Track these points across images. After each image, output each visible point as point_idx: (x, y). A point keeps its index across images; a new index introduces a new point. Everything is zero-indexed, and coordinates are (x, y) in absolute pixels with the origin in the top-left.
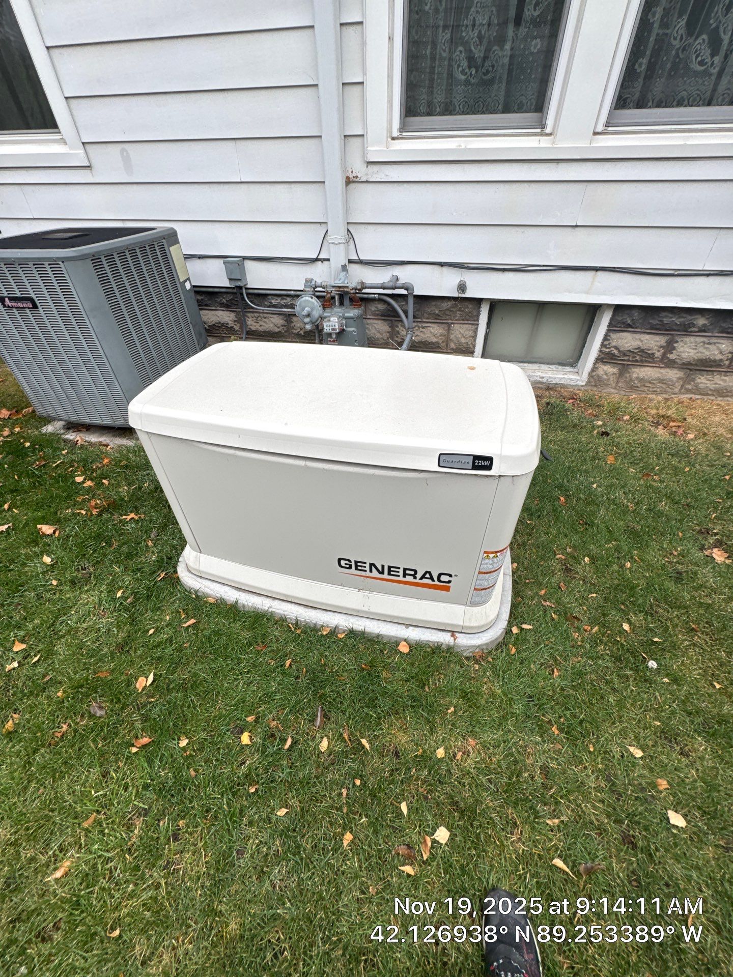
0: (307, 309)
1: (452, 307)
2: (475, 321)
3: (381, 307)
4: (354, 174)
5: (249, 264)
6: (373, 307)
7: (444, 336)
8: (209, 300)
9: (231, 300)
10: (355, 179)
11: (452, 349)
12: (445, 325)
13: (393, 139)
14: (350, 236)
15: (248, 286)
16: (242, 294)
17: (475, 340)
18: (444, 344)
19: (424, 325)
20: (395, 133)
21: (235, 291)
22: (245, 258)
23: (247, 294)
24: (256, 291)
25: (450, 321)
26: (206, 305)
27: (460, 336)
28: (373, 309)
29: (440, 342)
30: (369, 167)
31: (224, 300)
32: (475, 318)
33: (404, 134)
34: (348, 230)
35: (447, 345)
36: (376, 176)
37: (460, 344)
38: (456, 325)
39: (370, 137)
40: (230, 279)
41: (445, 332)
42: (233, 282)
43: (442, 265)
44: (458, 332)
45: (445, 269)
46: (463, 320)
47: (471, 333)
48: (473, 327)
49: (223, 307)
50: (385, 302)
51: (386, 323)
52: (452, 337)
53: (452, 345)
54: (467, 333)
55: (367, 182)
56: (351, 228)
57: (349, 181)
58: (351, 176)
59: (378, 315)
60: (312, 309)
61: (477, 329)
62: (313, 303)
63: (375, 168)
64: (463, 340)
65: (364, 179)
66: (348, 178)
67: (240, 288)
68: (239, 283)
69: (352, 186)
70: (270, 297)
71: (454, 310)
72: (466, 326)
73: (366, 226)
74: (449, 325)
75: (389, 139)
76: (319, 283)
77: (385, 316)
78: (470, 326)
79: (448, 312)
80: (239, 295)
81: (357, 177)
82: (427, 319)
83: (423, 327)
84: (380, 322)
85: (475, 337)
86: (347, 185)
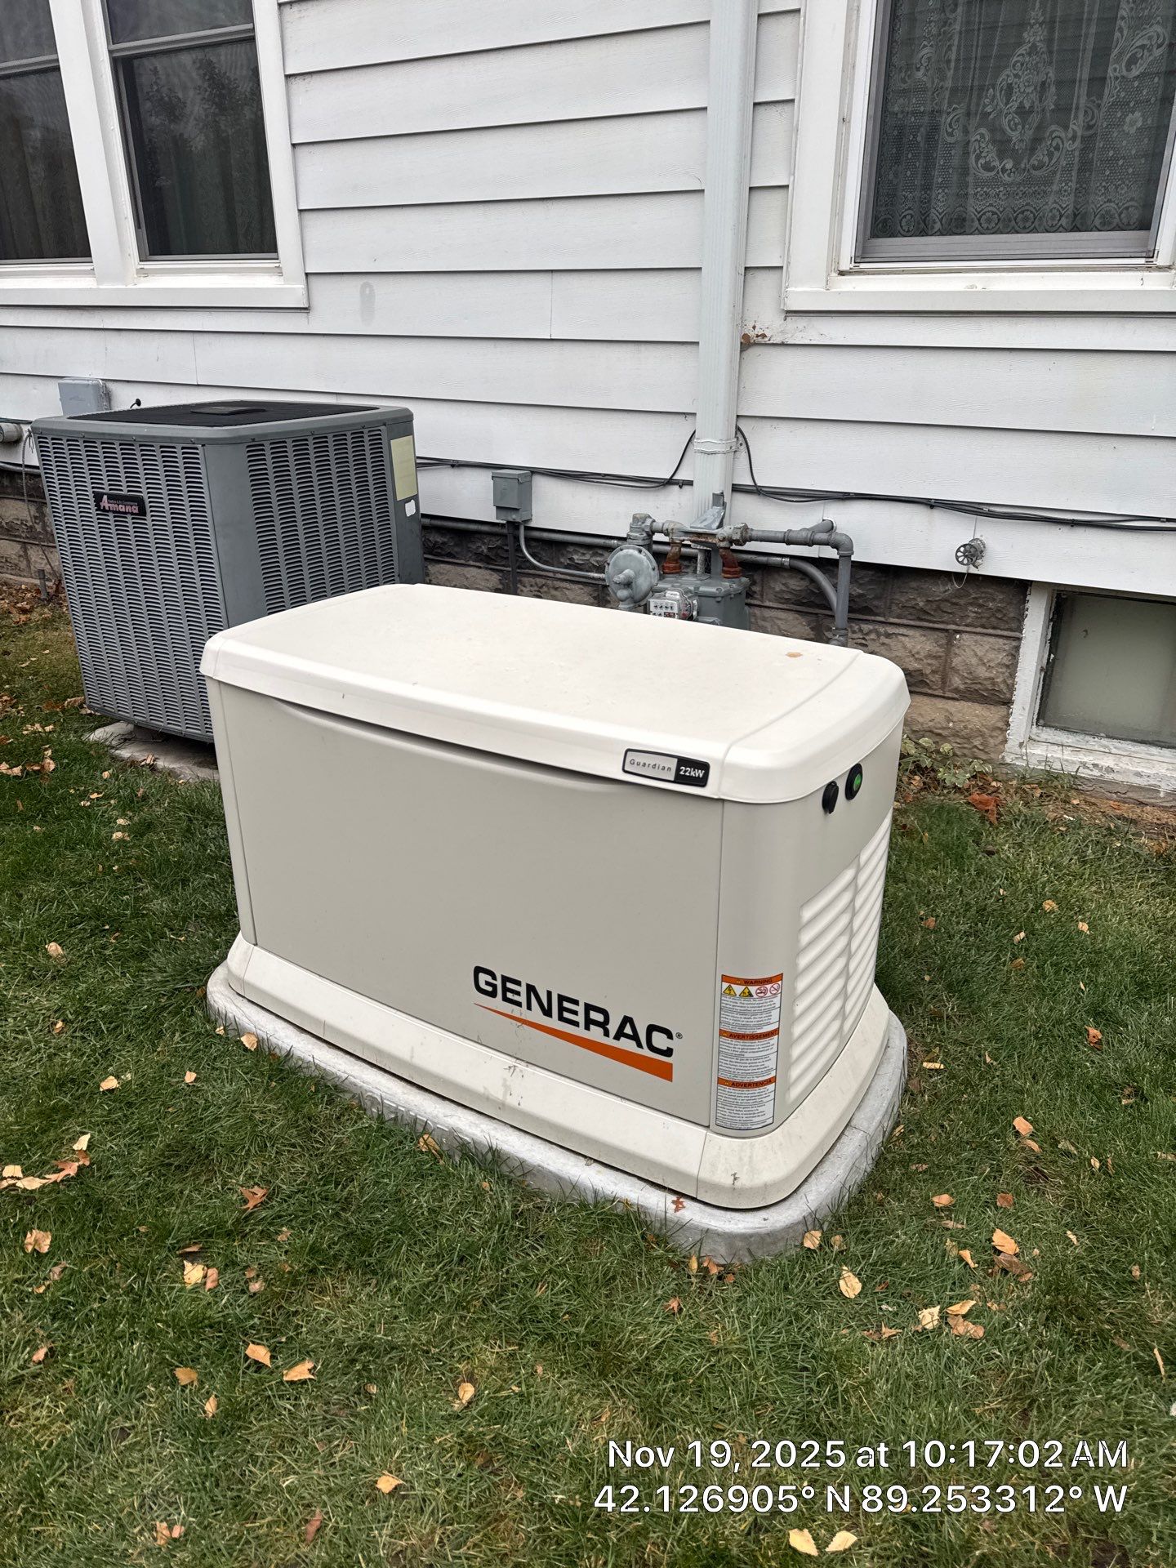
0: (627, 571)
1: (957, 594)
2: (1011, 630)
3: (795, 584)
4: (758, 331)
5: (541, 484)
6: (778, 585)
7: (936, 657)
8: (456, 545)
9: (498, 548)
10: (760, 339)
11: (956, 690)
12: (942, 635)
13: (842, 273)
14: (741, 440)
15: (533, 524)
16: (517, 539)
17: (1013, 675)
18: (937, 677)
19: (891, 630)
20: (846, 265)
21: (505, 531)
22: (534, 471)
23: (527, 540)
24: (545, 535)
25: (953, 627)
26: (450, 555)
27: (974, 661)
28: (778, 587)
29: (928, 671)
30: (789, 319)
31: (484, 549)
32: (1014, 626)
33: (862, 266)
34: (738, 429)
35: (944, 682)
36: (801, 334)
37: (975, 680)
38: (965, 636)
39: (796, 269)
40: (498, 508)
41: (940, 651)
42: (503, 513)
43: (931, 504)
44: (969, 653)
45: (938, 515)
46: (983, 627)
47: (1002, 657)
48: (1008, 645)
49: (481, 561)
50: (805, 575)
51: (803, 620)
52: (956, 661)
53: (957, 682)
54: (991, 655)
55: (783, 345)
56: (743, 425)
57: (747, 344)
58: (752, 334)
59: (787, 601)
60: (638, 574)
61: (1017, 648)
62: (640, 562)
63: (801, 322)
64: (982, 672)
65: (778, 340)
66: (745, 337)
67: (514, 525)
68: (514, 517)
69: (753, 352)
70: (571, 549)
71: (962, 602)
72: (992, 640)
73: (775, 423)
74: (950, 635)
75: (834, 274)
76: (658, 525)
77: (802, 604)
78: (1001, 641)
79: (947, 607)
80: (510, 540)
81: (764, 336)
82: (899, 617)
83: (888, 636)
84: (791, 616)
85: (1012, 667)
86: (741, 351)
